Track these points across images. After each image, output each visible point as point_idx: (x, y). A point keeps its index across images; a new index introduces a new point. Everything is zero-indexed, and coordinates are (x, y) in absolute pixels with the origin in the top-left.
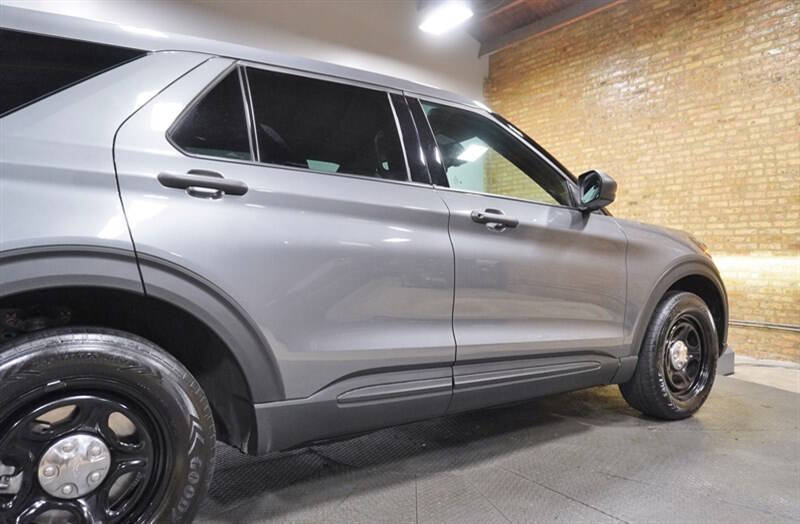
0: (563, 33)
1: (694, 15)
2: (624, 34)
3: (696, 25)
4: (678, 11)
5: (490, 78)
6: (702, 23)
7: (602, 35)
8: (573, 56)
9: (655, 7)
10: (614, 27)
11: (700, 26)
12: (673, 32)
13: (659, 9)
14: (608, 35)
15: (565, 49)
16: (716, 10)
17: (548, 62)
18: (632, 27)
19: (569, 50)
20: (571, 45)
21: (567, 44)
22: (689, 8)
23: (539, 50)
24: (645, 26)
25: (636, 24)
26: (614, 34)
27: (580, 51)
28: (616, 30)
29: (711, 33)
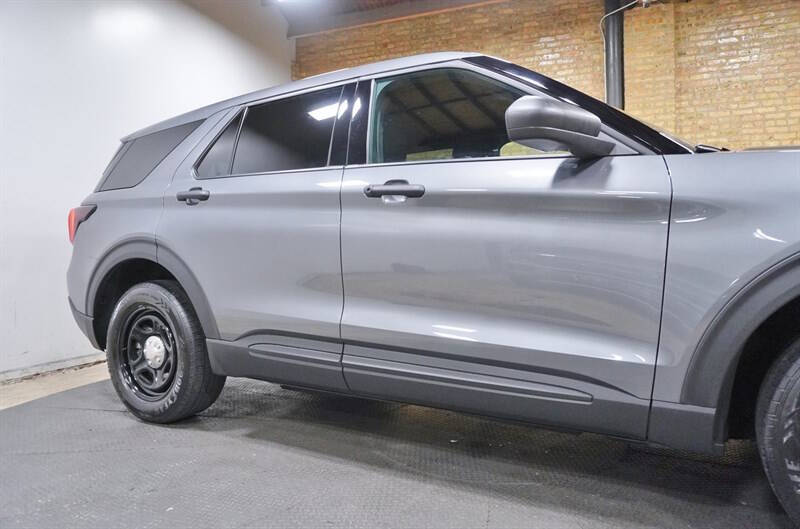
0: (382, 30)
1: (511, 36)
2: (447, 41)
3: (512, 44)
4: (497, 29)
5: (297, 62)
6: (517, 43)
7: (426, 38)
8: (395, 53)
9: (476, 22)
10: (437, 33)
11: (516, 47)
12: (492, 47)
13: (479, 24)
14: (430, 39)
15: (385, 45)
16: (529, 35)
17: (366, 55)
18: (454, 36)
19: (390, 46)
20: (391, 42)
21: (388, 41)
22: (506, 28)
23: (356, 42)
24: (466, 37)
25: (458, 34)
26: (437, 39)
27: (401, 49)
28: (439, 36)
29: (525, 54)
